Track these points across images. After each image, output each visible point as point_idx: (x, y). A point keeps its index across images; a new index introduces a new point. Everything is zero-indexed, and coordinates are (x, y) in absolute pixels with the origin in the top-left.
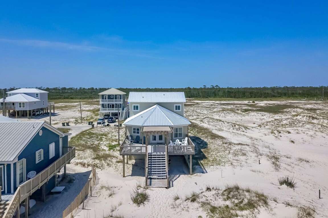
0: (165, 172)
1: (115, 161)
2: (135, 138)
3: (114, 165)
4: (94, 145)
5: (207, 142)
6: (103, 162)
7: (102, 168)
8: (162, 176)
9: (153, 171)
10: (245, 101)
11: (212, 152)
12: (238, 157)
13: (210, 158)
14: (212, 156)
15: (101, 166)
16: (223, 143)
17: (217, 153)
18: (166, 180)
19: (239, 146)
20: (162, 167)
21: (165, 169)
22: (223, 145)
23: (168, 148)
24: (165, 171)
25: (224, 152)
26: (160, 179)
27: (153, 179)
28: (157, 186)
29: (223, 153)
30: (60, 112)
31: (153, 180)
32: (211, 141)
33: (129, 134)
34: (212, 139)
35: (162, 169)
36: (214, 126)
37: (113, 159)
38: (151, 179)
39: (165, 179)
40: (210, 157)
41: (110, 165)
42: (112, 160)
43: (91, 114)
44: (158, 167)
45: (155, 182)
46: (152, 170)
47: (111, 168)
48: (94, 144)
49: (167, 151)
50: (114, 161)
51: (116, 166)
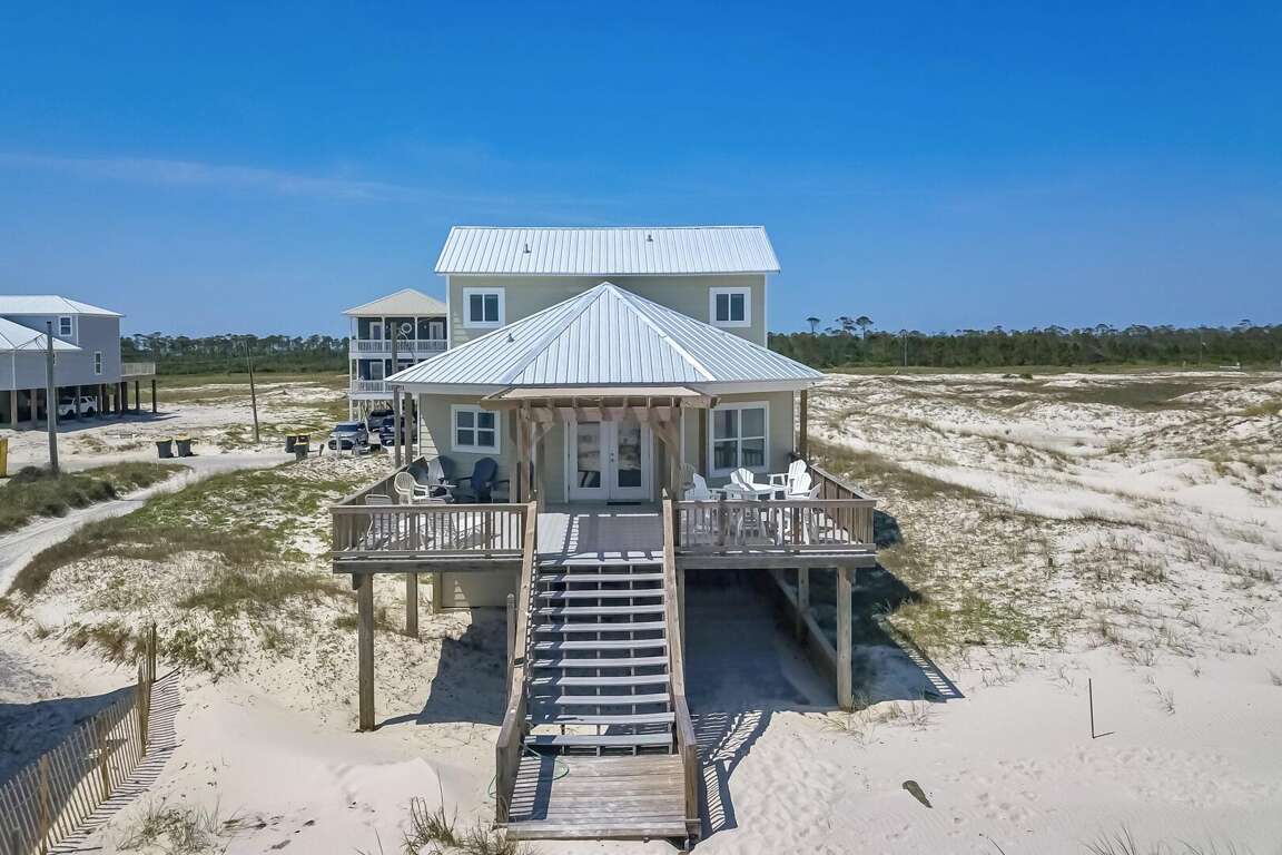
0: (664, 697)
1: (334, 615)
2: (468, 470)
3: (315, 639)
4: (256, 532)
5: (893, 513)
6: (243, 622)
7: (218, 665)
8: (641, 729)
9: (571, 690)
10: (988, 375)
11: (939, 565)
12: (1116, 589)
13: (939, 598)
14: (946, 587)
15: (222, 650)
16: (988, 518)
17: (974, 568)
18: (675, 764)
19: (1094, 528)
20: (640, 653)
21: (660, 669)
22: (989, 527)
23: (684, 519)
24: (660, 688)
25: (1016, 562)
26: (624, 751)
27: (569, 750)
28: (599, 828)
29: (1014, 568)
30: (185, 410)
31: (566, 759)
32: (911, 508)
33: (435, 451)
34: (918, 497)
35: (641, 670)
36: (898, 446)
37: (319, 603)
38: (548, 750)
39: (659, 750)
40: (937, 592)
41: (286, 641)
42: (315, 608)
43: (320, 414)
44: (606, 654)
45: (584, 784)
46: (564, 681)
47: (288, 666)
48: (258, 528)
49: (677, 543)
50: (324, 620)
51: (328, 648)
